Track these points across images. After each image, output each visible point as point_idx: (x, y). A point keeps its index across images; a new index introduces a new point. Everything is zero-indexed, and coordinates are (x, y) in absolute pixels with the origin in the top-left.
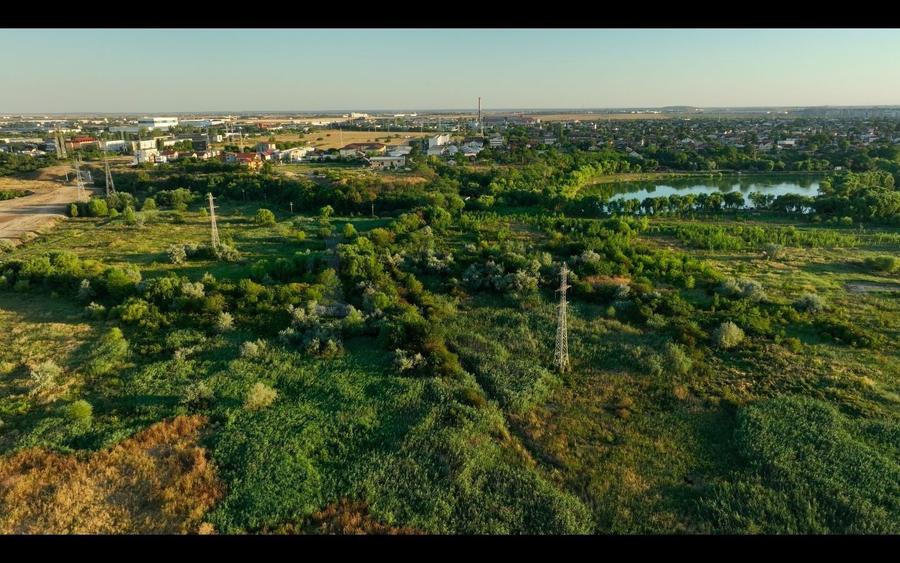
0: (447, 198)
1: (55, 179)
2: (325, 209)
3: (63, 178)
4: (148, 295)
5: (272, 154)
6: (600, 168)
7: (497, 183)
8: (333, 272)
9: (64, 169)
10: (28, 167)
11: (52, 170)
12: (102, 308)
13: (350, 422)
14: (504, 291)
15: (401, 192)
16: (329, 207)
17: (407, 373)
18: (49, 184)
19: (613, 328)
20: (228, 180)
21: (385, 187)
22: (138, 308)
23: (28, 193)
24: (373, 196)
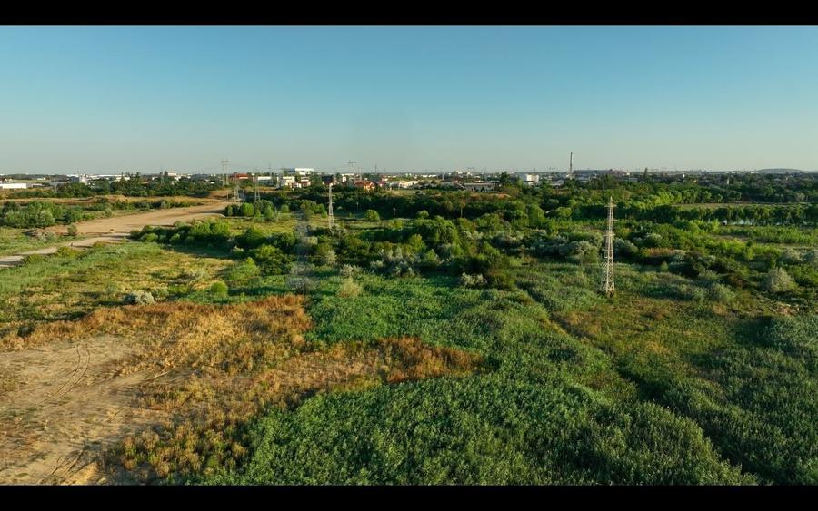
0: (527, 207)
1: (218, 197)
2: (421, 213)
3: (225, 197)
4: (276, 242)
5: (384, 183)
6: (680, 195)
7: (576, 200)
8: (420, 237)
9: (227, 192)
10: (201, 191)
11: (218, 192)
12: (242, 250)
13: (417, 305)
14: (567, 254)
15: (487, 202)
16: (425, 211)
17: (469, 286)
18: (214, 200)
19: (663, 277)
20: (346, 197)
21: (474, 199)
22: (268, 249)
23: (199, 204)
24: (463, 204)
